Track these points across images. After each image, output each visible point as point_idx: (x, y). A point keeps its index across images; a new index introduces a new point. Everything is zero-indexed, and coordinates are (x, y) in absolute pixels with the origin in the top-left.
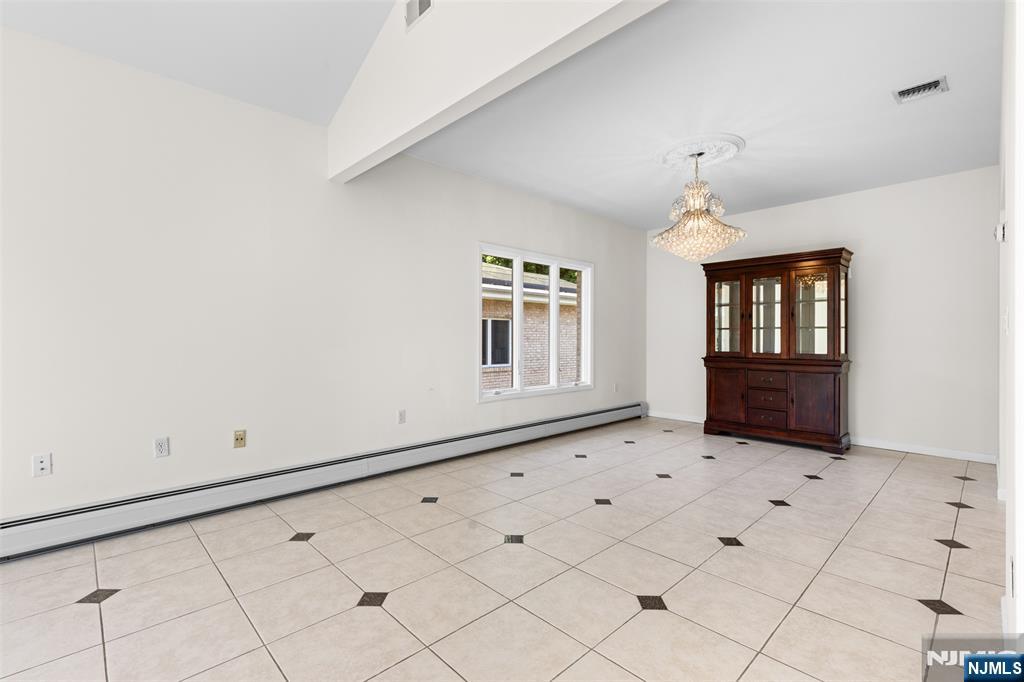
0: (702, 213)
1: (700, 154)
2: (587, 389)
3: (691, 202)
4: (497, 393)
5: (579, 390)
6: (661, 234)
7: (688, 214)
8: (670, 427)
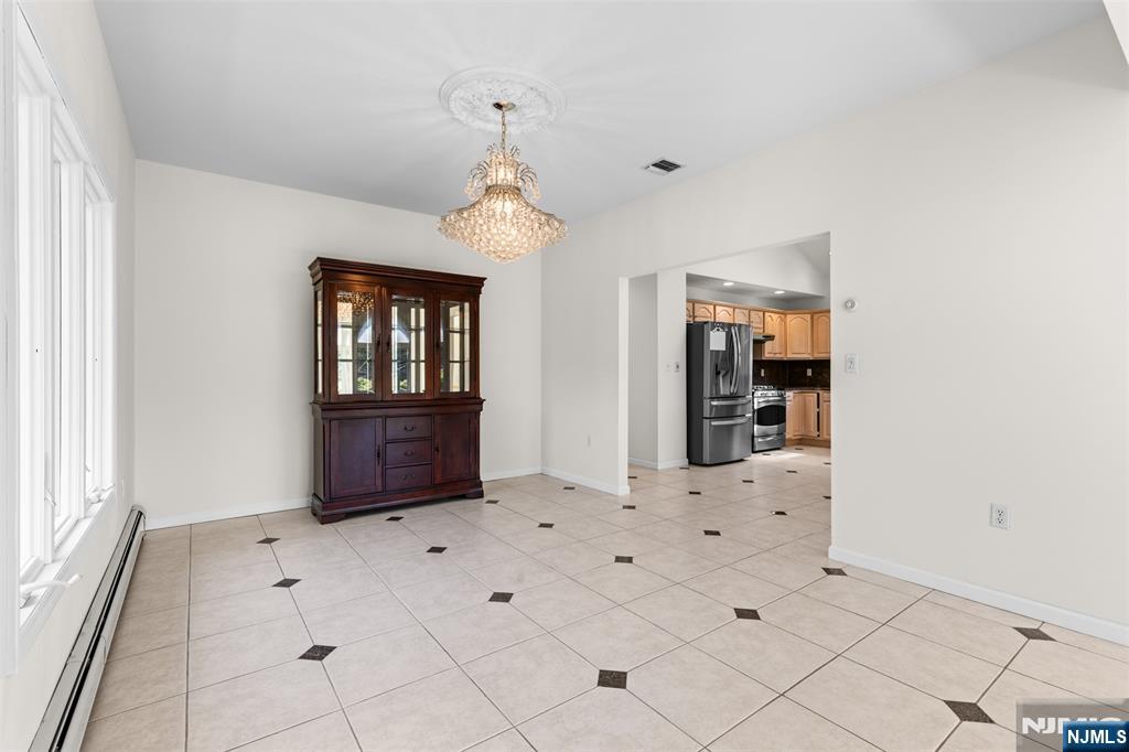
3: (500, 173)
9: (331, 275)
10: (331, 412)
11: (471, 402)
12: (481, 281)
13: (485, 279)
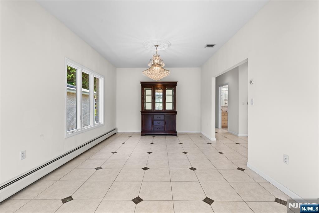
0: (158, 65)
1: (157, 46)
2: (102, 125)
3: (155, 61)
4: (73, 132)
5: (101, 126)
6: (146, 70)
7: (154, 65)
8: (130, 135)
9: (145, 85)
10: (145, 113)
11: (174, 112)
12: (176, 82)
13: (177, 82)
